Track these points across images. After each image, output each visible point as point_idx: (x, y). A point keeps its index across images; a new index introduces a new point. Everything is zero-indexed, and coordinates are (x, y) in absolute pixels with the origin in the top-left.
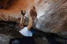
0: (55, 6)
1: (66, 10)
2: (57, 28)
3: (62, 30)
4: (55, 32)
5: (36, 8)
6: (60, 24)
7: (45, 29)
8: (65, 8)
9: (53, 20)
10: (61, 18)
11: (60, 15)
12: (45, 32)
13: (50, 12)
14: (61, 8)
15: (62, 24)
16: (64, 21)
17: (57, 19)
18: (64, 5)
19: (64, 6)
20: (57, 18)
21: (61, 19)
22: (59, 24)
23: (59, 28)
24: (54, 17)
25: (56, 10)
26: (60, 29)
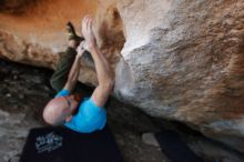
0: (194, 10)
1: (234, 31)
2: (198, 103)
3: (216, 112)
4: (189, 119)
5: (123, 14)
6: (209, 91)
7: (153, 101)
8: (234, 26)
9: (183, 69)
10: (213, 67)
11: (212, 50)
12: (152, 114)
13: (173, 37)
14: (215, 22)
15: (215, 91)
16: (225, 80)
17: (199, 67)
18: (228, 9)
19: (229, 16)
20: (197, 64)
21: (213, 71)
22: (203, 90)
23: (205, 104)
24: (187, 57)
25: (198, 30)
26: (207, 108)
